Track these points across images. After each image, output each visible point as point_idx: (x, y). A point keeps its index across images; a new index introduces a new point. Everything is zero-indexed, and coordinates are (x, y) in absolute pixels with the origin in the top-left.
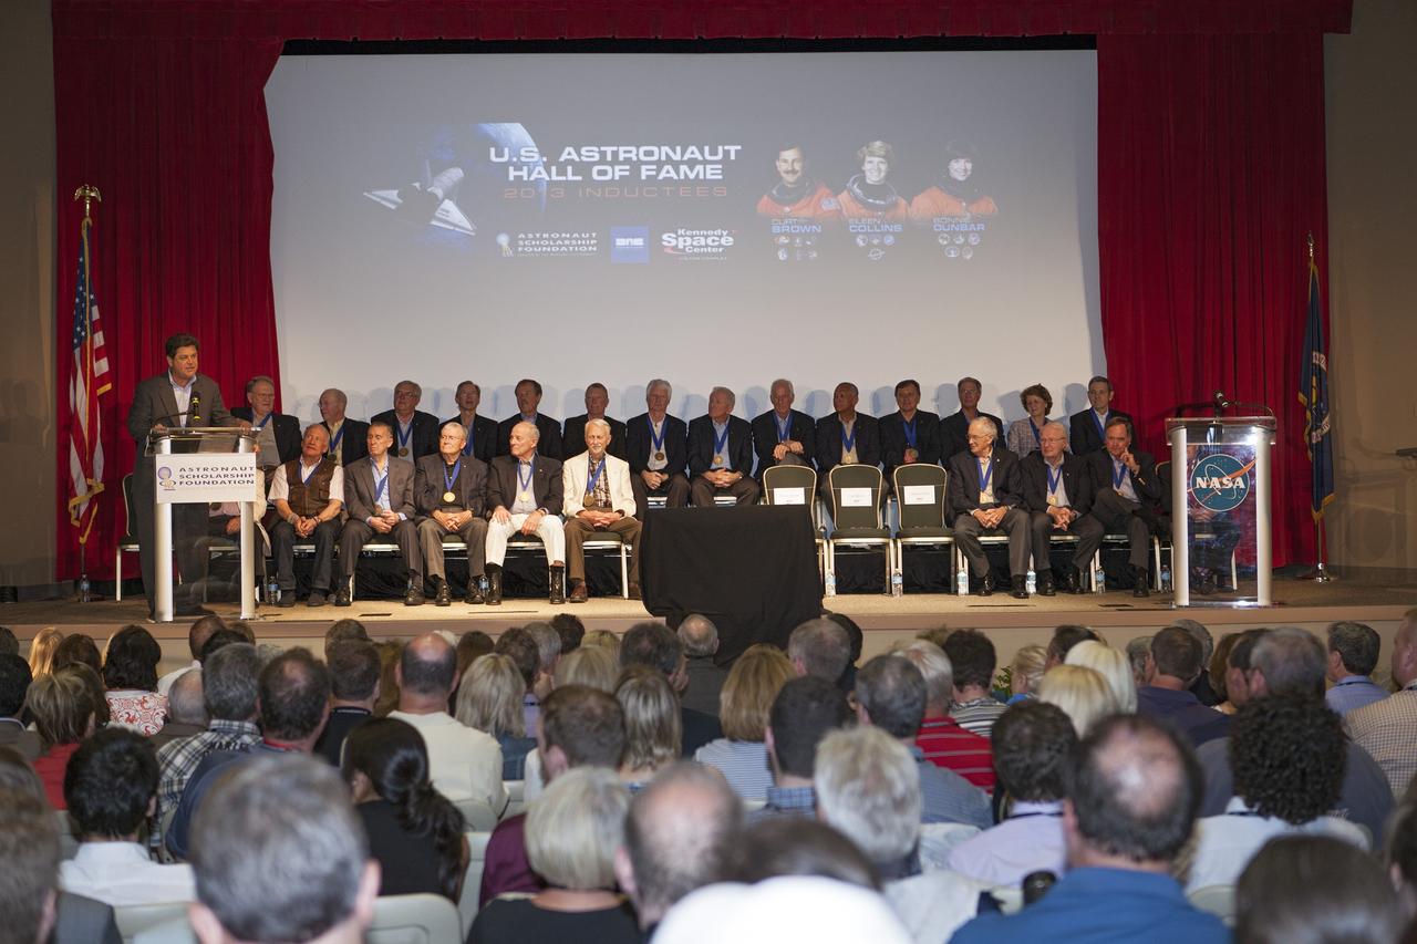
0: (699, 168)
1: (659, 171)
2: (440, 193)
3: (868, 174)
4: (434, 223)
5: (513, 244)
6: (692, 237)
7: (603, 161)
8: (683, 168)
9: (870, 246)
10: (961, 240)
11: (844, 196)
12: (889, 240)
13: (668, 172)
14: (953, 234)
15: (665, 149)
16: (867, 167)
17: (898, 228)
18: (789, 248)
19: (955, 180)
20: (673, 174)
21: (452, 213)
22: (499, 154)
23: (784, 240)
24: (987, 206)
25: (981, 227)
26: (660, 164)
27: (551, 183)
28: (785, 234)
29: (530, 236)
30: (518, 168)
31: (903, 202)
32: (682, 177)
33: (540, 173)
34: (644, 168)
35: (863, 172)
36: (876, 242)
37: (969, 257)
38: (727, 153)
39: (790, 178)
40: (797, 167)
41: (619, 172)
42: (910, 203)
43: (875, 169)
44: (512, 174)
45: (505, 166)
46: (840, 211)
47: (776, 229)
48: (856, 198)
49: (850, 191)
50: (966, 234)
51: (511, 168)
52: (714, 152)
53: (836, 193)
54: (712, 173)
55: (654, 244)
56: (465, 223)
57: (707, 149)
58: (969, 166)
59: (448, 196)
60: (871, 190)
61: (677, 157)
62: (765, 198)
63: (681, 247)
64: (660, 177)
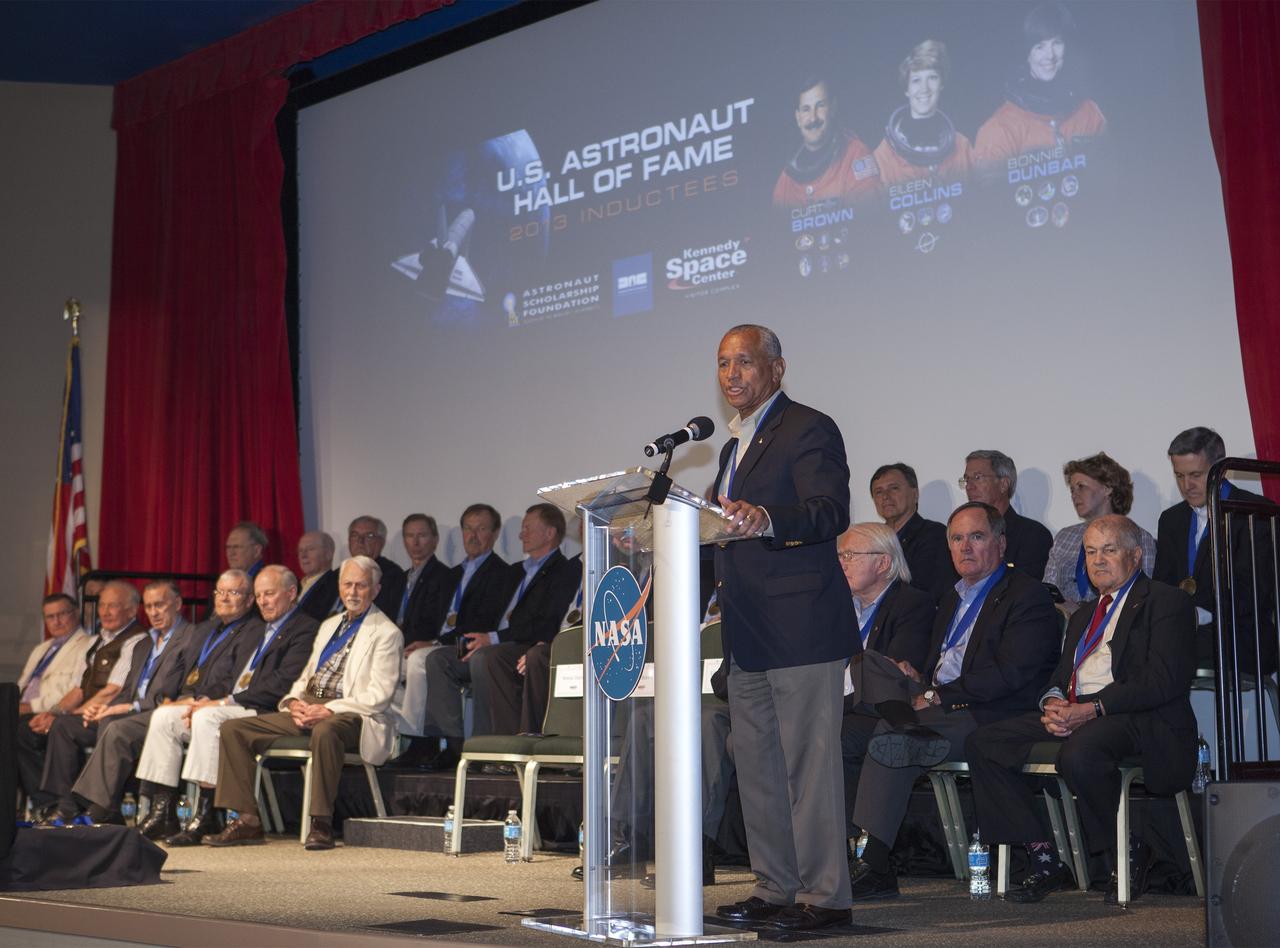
0: (706, 146)
1: (661, 163)
2: (453, 247)
3: (914, 102)
4: (450, 292)
5: (519, 308)
6: (699, 258)
7: (605, 164)
8: (689, 151)
9: (918, 229)
10: (1051, 191)
11: (883, 149)
12: (945, 213)
13: (673, 163)
14: (1037, 183)
15: (670, 126)
16: (914, 89)
17: (956, 190)
18: (813, 254)
19: (1039, 82)
20: (678, 166)
21: (465, 274)
22: (506, 181)
23: (807, 242)
24: (1090, 118)
25: (1081, 160)
26: (663, 151)
27: (555, 209)
28: (808, 231)
29: (535, 292)
30: (523, 197)
31: (963, 140)
32: (688, 166)
33: (544, 199)
34: (647, 161)
35: (907, 100)
36: (926, 220)
37: (1062, 222)
38: (737, 113)
39: (812, 136)
40: (822, 115)
41: (619, 175)
42: (972, 140)
43: (922, 91)
44: (518, 203)
45: (510, 194)
46: (877, 177)
47: (796, 227)
48: (898, 150)
49: (891, 138)
50: (1056, 180)
51: (517, 197)
52: (722, 119)
53: (872, 147)
54: (719, 151)
55: (658, 276)
56: (477, 287)
57: (714, 113)
58: (1059, 50)
59: (460, 252)
60: (921, 131)
61: (681, 137)
62: (784, 174)
63: (687, 277)
64: (664, 173)
